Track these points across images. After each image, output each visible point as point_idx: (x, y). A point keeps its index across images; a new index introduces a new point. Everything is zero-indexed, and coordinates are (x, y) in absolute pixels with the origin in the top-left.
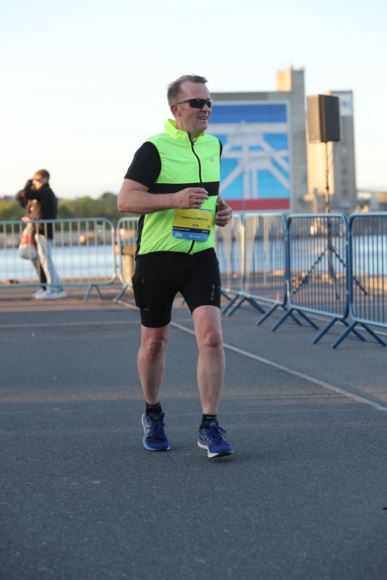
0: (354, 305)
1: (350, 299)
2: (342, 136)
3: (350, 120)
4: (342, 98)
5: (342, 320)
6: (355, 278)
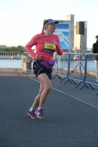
0: (86, 79)
3: (86, 29)
5: (83, 82)
6: (87, 72)
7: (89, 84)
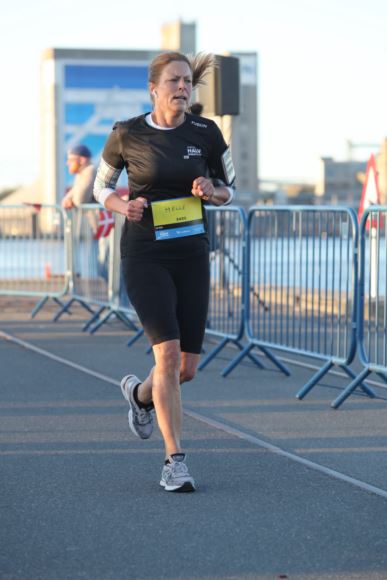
0: (251, 322)
1: (246, 315)
2: (242, 110)
3: (253, 90)
4: (243, 62)
5: (235, 342)
6: (253, 289)
7: (262, 348)
